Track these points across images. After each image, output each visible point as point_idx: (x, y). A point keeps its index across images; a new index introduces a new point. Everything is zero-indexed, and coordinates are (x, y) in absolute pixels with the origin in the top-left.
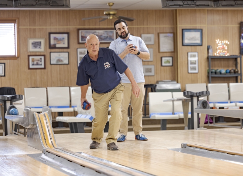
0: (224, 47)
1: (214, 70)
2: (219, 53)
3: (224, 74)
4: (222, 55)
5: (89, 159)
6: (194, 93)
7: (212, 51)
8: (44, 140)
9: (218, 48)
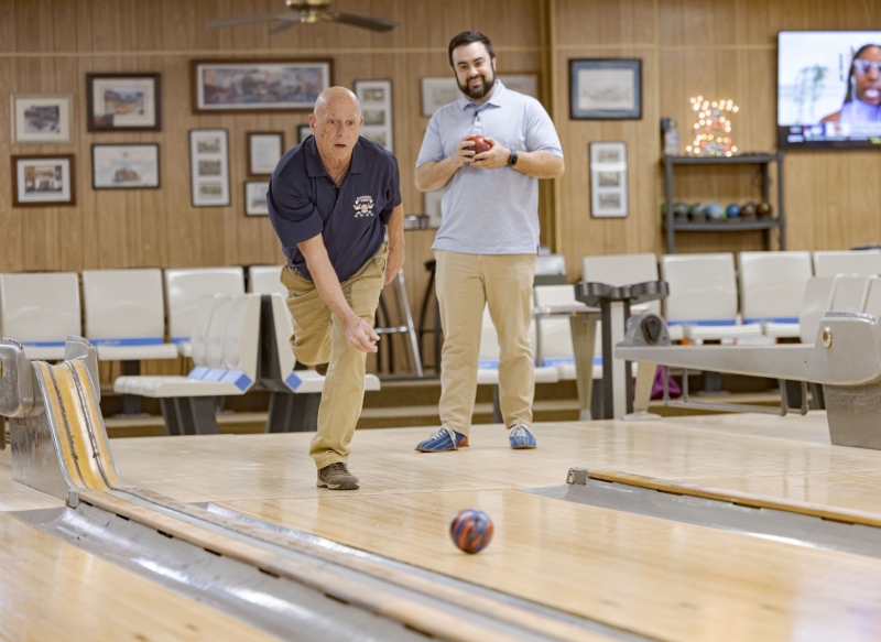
0: (719, 124)
1: (684, 205)
2: (704, 144)
3: (720, 221)
4: (712, 152)
5: (235, 525)
6: (613, 288)
7: (677, 139)
8: (72, 460)
9: (696, 126)
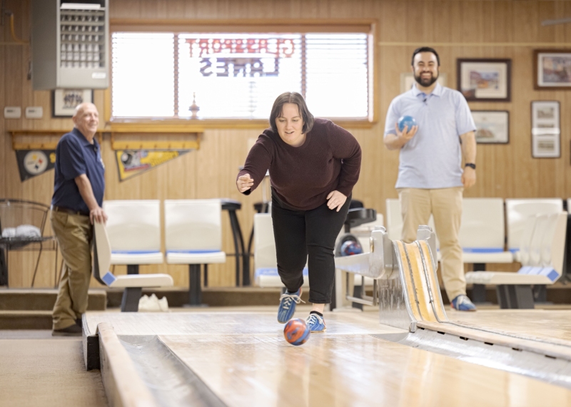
8: (415, 304)
